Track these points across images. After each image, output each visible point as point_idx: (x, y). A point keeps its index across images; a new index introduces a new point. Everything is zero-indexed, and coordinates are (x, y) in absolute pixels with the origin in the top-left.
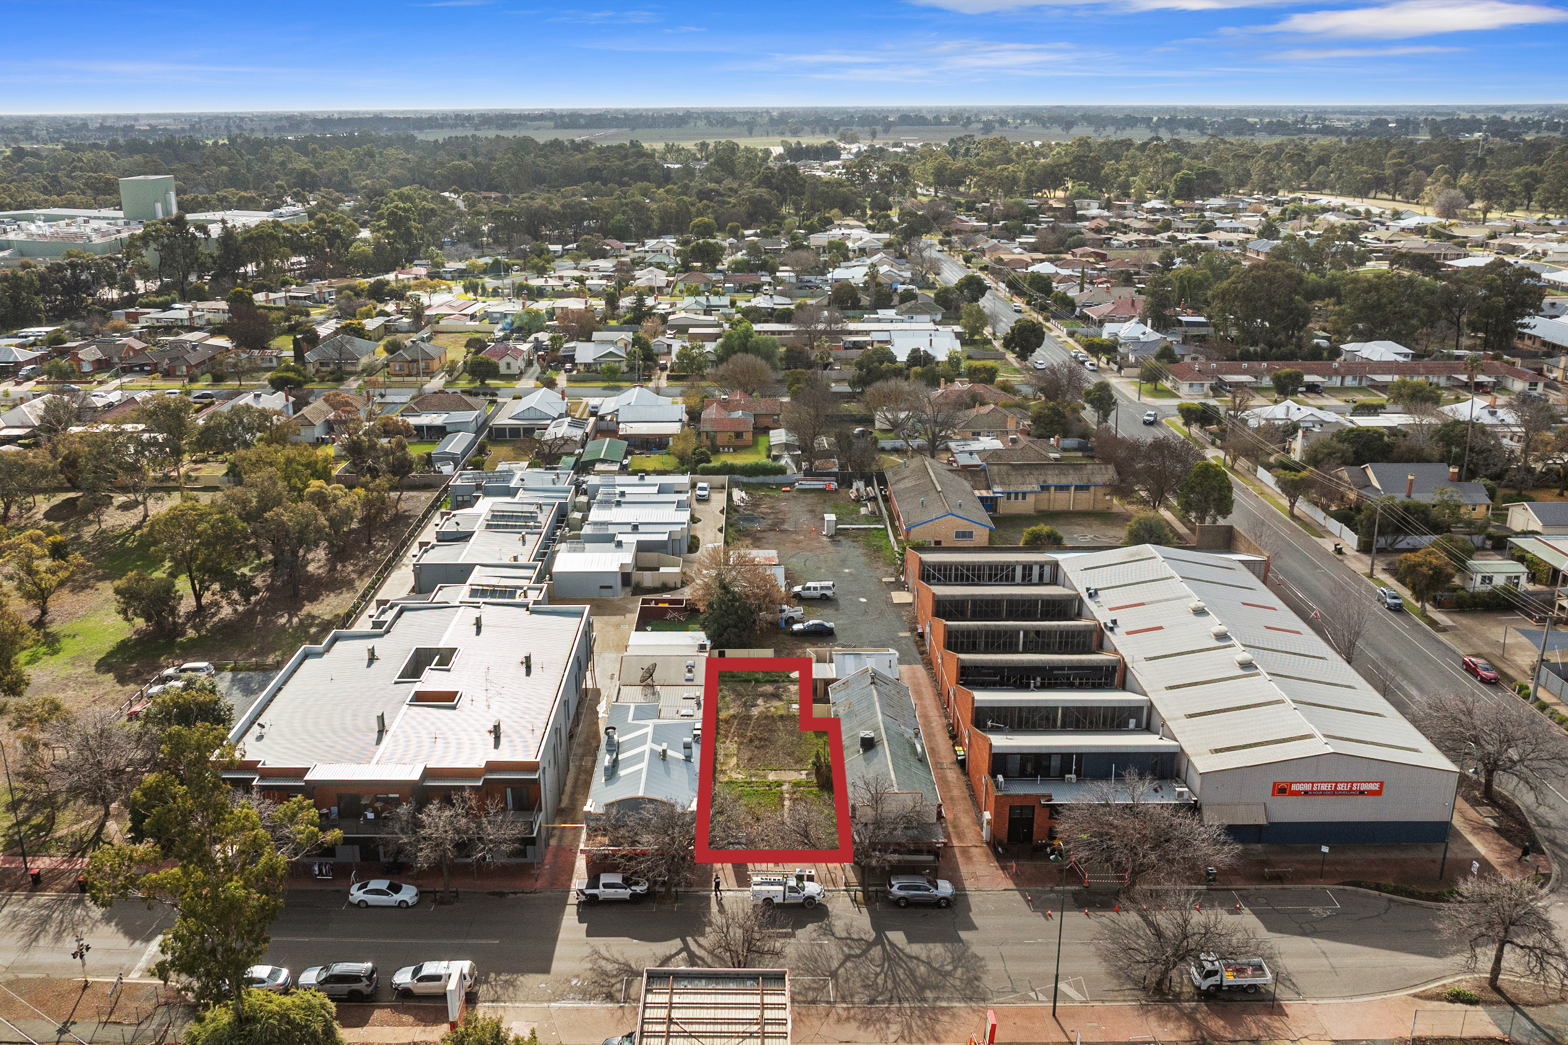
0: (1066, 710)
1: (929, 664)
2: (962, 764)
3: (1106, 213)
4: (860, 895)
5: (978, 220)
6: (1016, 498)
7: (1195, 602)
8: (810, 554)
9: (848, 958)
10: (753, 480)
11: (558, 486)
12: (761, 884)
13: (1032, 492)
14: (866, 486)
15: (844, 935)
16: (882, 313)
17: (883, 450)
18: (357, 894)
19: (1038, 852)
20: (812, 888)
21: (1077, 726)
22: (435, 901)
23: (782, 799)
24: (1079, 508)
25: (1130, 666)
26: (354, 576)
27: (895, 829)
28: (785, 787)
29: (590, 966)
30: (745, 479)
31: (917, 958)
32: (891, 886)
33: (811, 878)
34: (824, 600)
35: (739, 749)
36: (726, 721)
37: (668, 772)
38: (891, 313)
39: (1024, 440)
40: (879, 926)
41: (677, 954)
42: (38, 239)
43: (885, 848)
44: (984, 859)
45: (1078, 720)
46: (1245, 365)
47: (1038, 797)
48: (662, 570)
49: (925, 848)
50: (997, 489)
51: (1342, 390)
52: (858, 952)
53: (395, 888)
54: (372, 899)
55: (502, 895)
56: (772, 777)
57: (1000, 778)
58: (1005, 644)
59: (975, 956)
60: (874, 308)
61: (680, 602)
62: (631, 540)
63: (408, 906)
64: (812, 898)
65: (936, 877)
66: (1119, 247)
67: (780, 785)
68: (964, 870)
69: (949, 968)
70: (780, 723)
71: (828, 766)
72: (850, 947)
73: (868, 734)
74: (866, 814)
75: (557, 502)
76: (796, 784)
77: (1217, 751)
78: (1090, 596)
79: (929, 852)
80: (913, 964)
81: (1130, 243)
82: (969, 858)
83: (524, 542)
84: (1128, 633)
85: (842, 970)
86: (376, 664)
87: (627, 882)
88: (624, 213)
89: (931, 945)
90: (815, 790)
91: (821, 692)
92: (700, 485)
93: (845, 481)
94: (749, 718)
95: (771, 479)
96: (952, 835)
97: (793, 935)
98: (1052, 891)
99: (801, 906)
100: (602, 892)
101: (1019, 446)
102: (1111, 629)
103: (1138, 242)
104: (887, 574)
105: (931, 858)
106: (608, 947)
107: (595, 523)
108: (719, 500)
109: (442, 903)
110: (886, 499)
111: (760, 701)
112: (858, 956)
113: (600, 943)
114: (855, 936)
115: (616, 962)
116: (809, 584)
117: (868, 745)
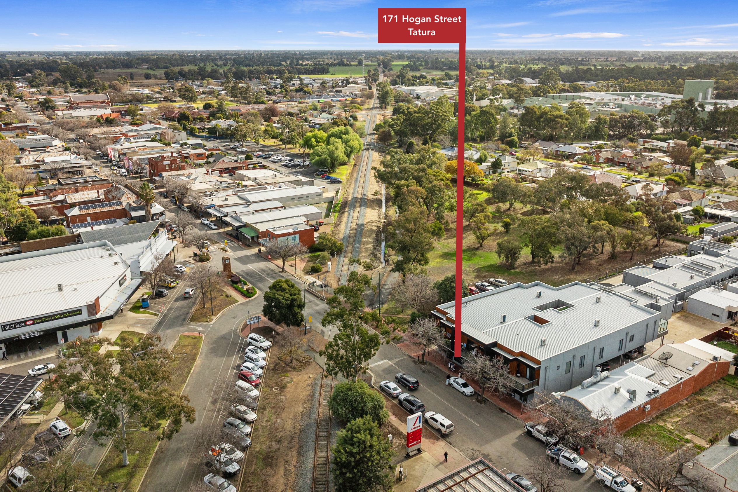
22: (477, 399)
23: (679, 448)
28: (689, 445)
35: (688, 416)
37: (611, 399)
53: (465, 385)
54: (455, 385)
55: (502, 411)
56: (688, 437)
63: (465, 395)
67: (688, 442)
75: (736, 267)
76: (697, 447)
83: (691, 279)
86: (536, 299)
100: (534, 431)
106: (514, 454)
109: (479, 401)
115: (510, 460)
117: (733, 442)
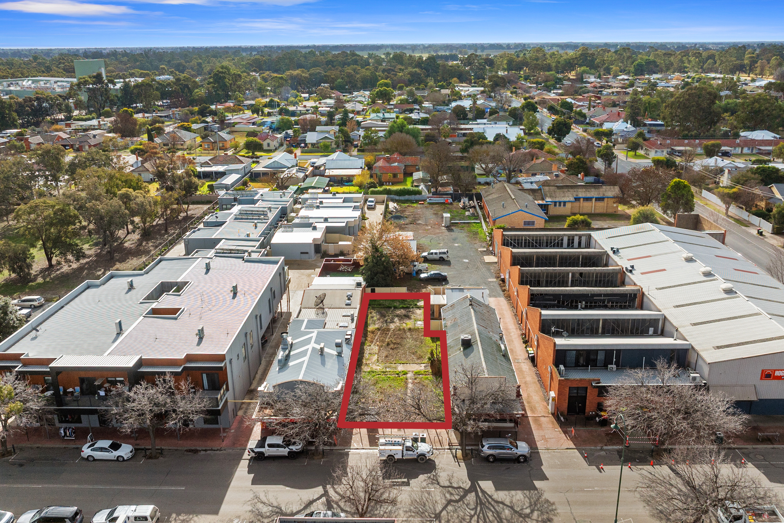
0: (605, 321)
1: (508, 297)
2: (533, 360)
3: (599, 80)
4: (459, 453)
5: (530, 84)
6: (560, 205)
7: (686, 254)
8: (434, 236)
9: (449, 502)
10: (402, 198)
11: (284, 199)
12: (386, 444)
13: (569, 202)
14: (469, 201)
15: (447, 484)
16: (479, 121)
17: (480, 183)
18: (86, 451)
19: (589, 421)
20: (423, 448)
21: (613, 333)
22: (145, 456)
23: (406, 383)
24: (598, 211)
25: (646, 293)
26: (152, 248)
27: (485, 404)
28: (409, 375)
29: (250, 508)
30: (397, 198)
31: (502, 503)
32: (483, 446)
33: (423, 440)
34: (442, 261)
35: (379, 350)
36: (373, 332)
37: (323, 363)
38: (485, 121)
39: (563, 176)
40: (473, 477)
41: (319, 499)
42: (27, 90)
43: (477, 417)
44: (550, 426)
45: (613, 329)
46: (686, 141)
47: (590, 381)
48: (340, 243)
49: (508, 418)
50: (548, 199)
51: (742, 155)
52: (457, 497)
54: (98, 455)
56: (400, 368)
57: (562, 367)
58: (559, 281)
59: (547, 501)
60: (475, 119)
61: (350, 261)
62: (322, 226)
63: (124, 460)
64: (424, 455)
65: (516, 439)
66: (607, 95)
67: (406, 374)
68: (536, 434)
69: (528, 511)
70: (408, 334)
71: (438, 360)
72: (451, 494)
73: (468, 337)
74: (465, 392)
75: (281, 206)
76: (418, 373)
77: (719, 347)
78: (614, 252)
79: (511, 421)
80: (499, 508)
81: (613, 93)
82: (539, 425)
83: (256, 227)
84: (642, 274)
85: (444, 513)
86: (133, 292)
87: (287, 443)
88: (342, 78)
89: (513, 492)
90: (430, 377)
91: (436, 314)
92: (370, 199)
93: (456, 198)
94: (389, 330)
95: (413, 197)
96: (527, 408)
97: (408, 484)
98: (602, 449)
99: (415, 461)
100: (267, 451)
101: (561, 178)
102: (631, 271)
103: (617, 92)
104: (481, 247)
105: (512, 425)
106: (266, 493)
107: (302, 218)
108: (380, 208)
109: (150, 458)
110: (481, 208)
111: (396, 319)
112: (457, 501)
113: (261, 489)
114: (455, 485)
115: (271, 505)
116: (432, 251)
117: (467, 344)
